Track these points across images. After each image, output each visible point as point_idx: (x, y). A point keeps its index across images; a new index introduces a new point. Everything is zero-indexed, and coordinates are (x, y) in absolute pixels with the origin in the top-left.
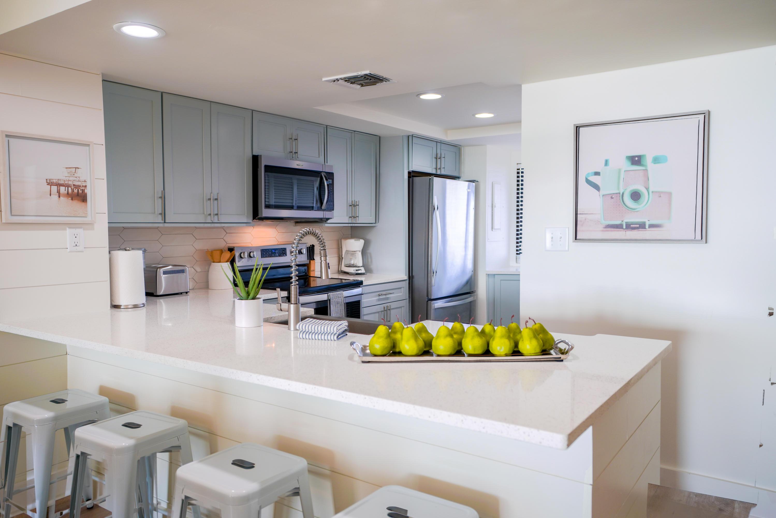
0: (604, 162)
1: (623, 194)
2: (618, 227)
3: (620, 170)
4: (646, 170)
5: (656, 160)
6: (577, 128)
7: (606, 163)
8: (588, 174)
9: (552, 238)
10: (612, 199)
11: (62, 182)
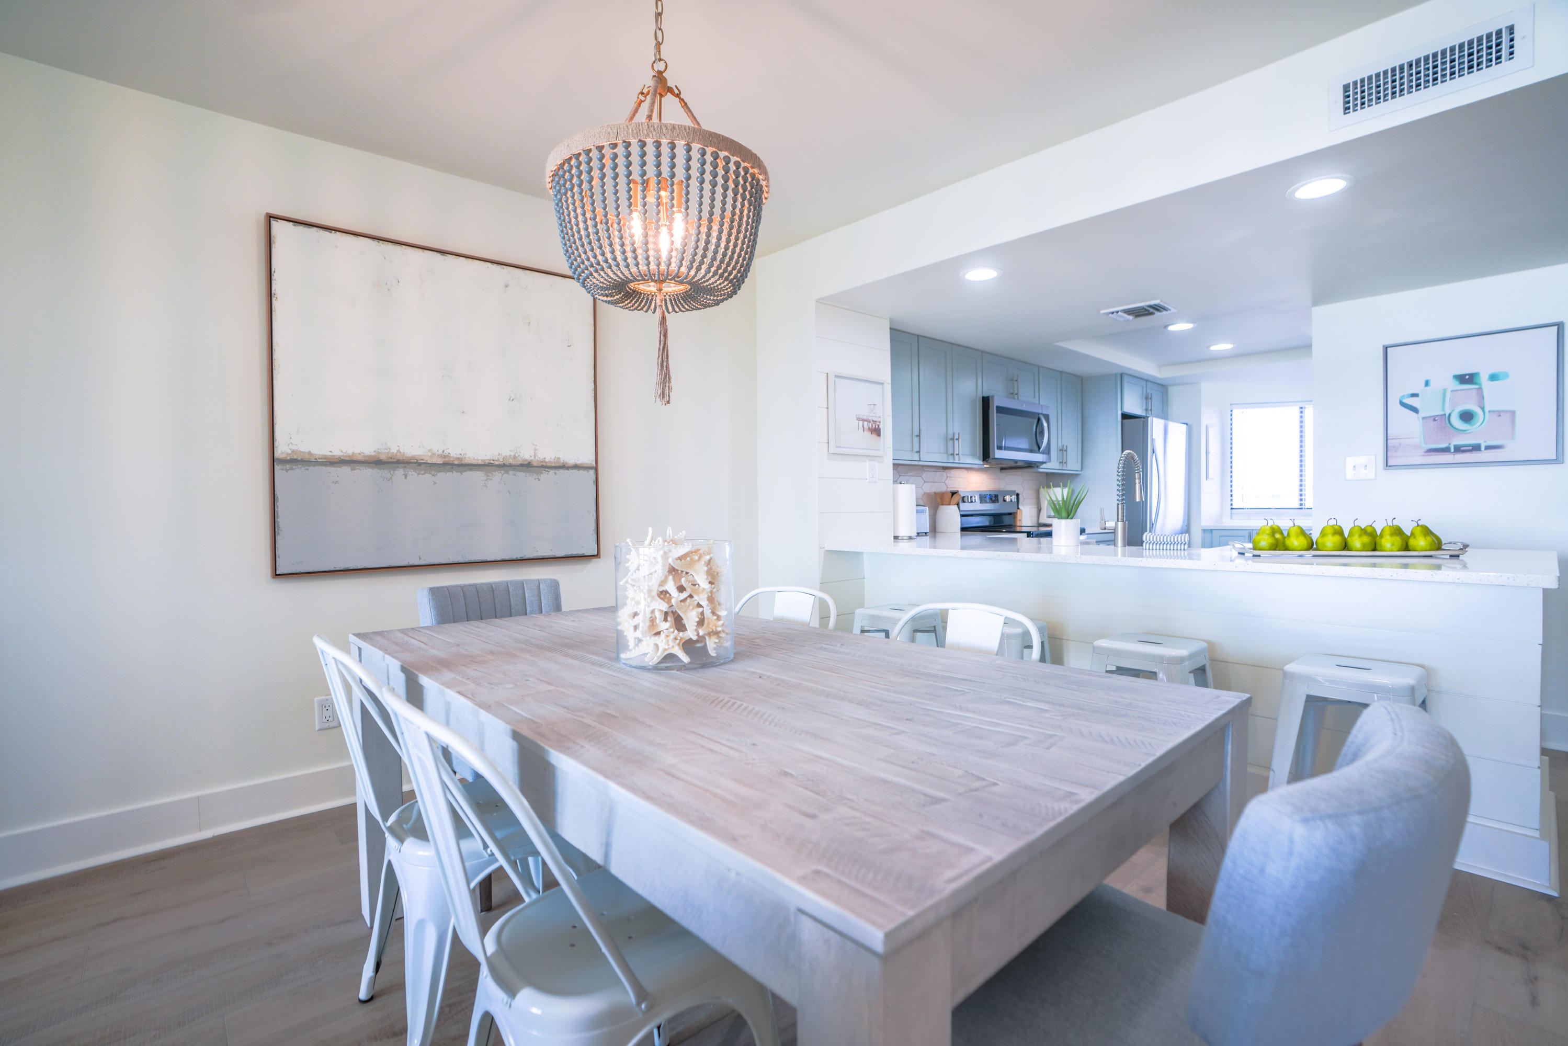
0: (1423, 384)
1: (1450, 415)
2: (1446, 450)
3: (1445, 391)
4: (1480, 389)
5: (1493, 377)
6: (1386, 349)
7: (1427, 383)
8: (1403, 397)
9: (1354, 467)
10: (1436, 422)
11: (865, 418)
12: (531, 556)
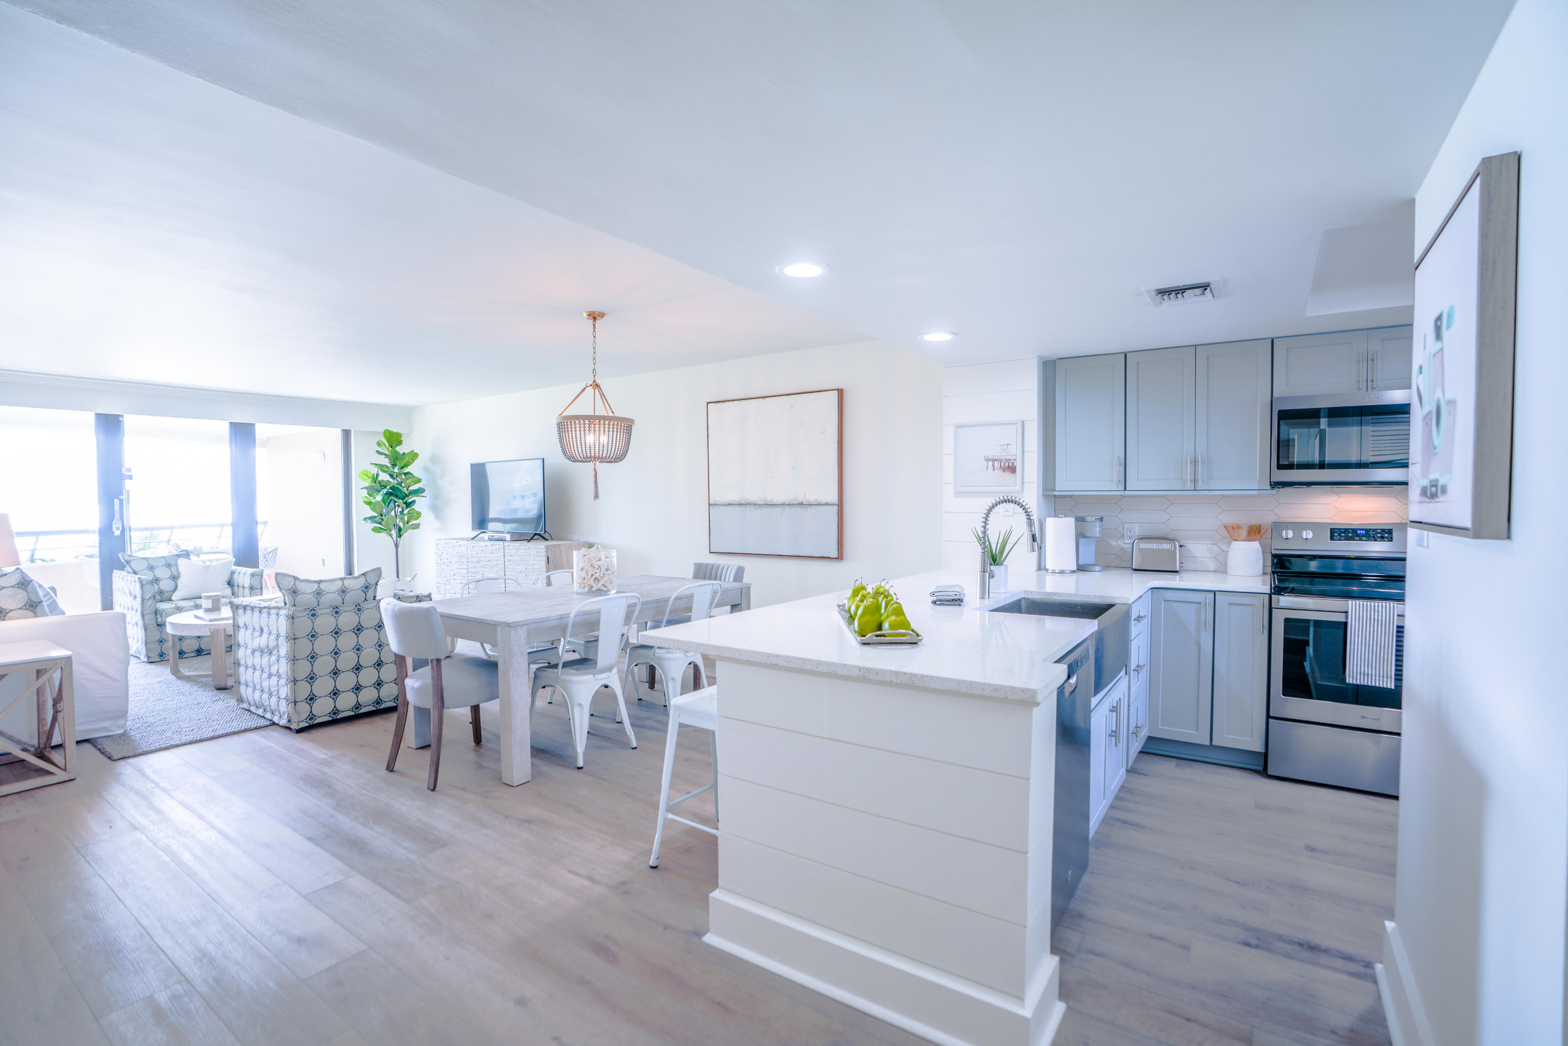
1: (1432, 412)
10: (1427, 428)
11: (996, 458)
12: (802, 555)
